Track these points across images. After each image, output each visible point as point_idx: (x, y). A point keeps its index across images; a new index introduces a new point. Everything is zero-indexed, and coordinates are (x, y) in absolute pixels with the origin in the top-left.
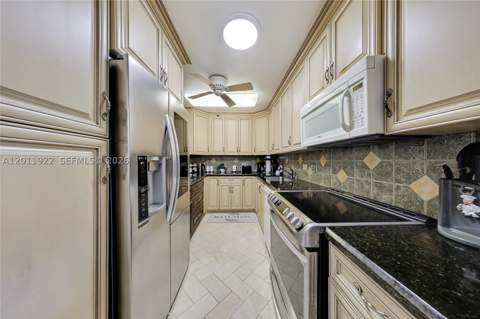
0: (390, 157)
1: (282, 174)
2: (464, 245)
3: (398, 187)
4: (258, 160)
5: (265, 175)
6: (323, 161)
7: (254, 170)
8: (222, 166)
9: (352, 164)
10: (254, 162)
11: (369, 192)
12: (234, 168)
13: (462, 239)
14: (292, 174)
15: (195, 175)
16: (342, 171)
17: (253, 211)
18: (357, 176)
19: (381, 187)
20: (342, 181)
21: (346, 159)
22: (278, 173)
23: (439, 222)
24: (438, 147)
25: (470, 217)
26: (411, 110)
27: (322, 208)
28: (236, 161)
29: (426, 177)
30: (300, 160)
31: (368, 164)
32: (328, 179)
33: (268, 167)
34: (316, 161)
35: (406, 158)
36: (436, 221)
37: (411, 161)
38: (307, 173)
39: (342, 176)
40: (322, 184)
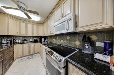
0: (71, 37)
1: (47, 41)
2: (86, 53)
3: (73, 43)
4: (40, 38)
5: (42, 42)
6: (58, 38)
7: (39, 40)
8: (25, 40)
9: (64, 39)
10: (38, 38)
11: (68, 44)
12: (31, 40)
13: (86, 52)
14: (50, 41)
15: (9, 44)
16: (62, 40)
17: (38, 53)
18: (65, 41)
19: (70, 43)
20: (62, 42)
21: (63, 37)
22: (46, 41)
23: (82, 50)
24: (79, 35)
25: (87, 48)
26: (81, 27)
27: (58, 49)
28: (32, 38)
29: (77, 41)
30: (52, 38)
31: (68, 39)
32: (59, 42)
33: (43, 40)
34: (56, 38)
35: (74, 37)
36: (81, 49)
37: (75, 38)
38: (54, 41)
39: (62, 41)
40: (58, 43)
